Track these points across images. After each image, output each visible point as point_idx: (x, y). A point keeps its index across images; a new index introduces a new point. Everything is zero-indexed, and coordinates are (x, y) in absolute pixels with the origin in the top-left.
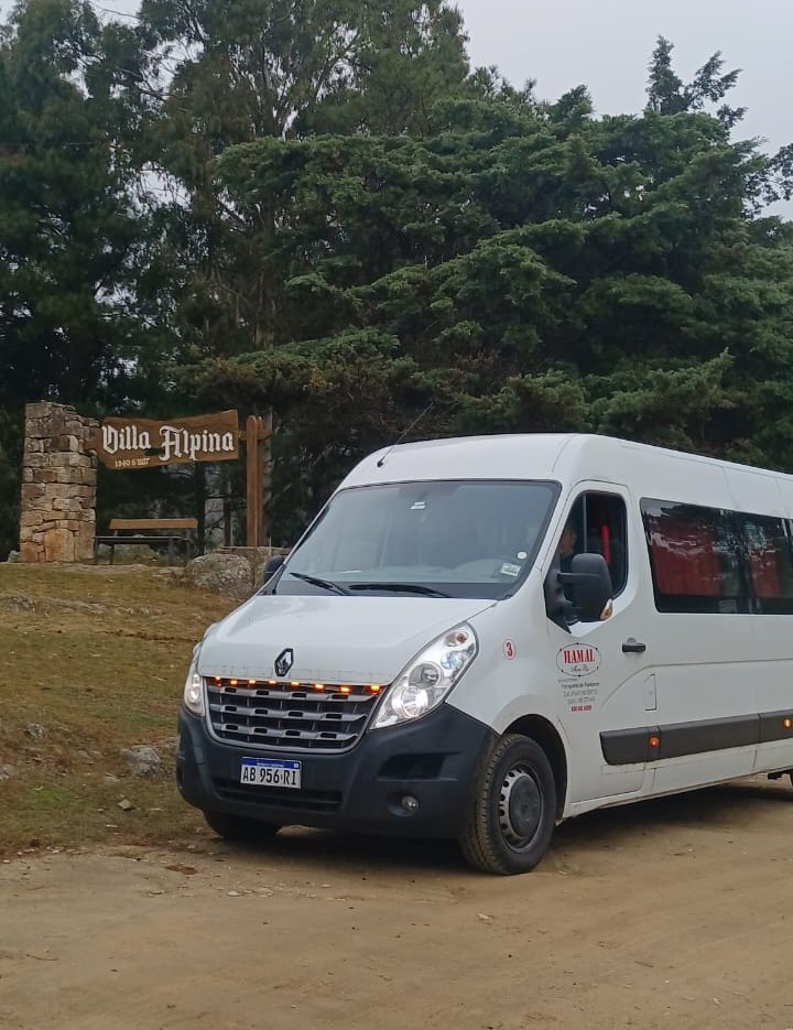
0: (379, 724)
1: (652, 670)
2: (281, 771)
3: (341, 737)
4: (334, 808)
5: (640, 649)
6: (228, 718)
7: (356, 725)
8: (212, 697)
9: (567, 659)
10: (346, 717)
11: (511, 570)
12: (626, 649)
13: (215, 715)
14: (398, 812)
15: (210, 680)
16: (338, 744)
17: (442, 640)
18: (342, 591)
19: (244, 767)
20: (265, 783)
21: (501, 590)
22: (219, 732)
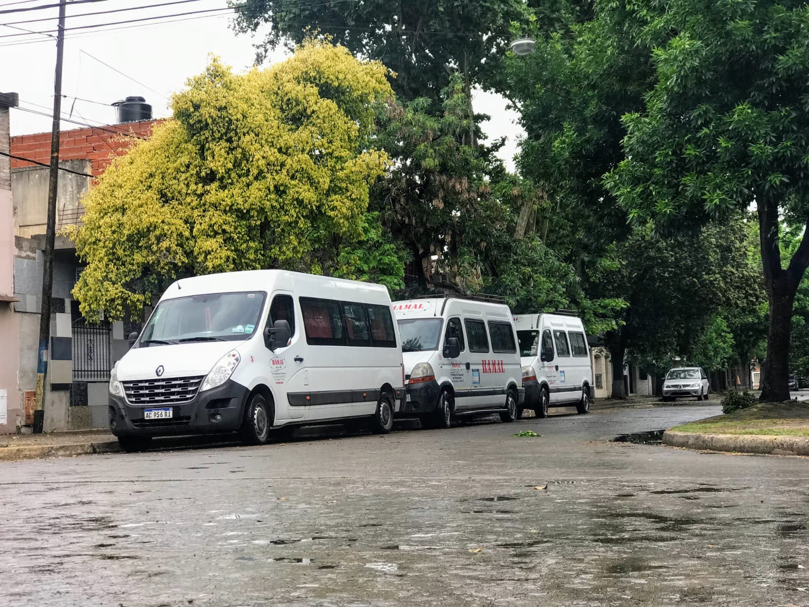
0: (204, 389)
1: (306, 369)
2: (163, 412)
3: (188, 396)
4: (187, 423)
5: (301, 360)
6: (134, 396)
7: (194, 391)
8: (126, 389)
9: (274, 364)
10: (190, 389)
11: (249, 329)
12: (296, 360)
13: (129, 396)
14: (214, 421)
15: (124, 382)
16: (187, 399)
17: (226, 356)
18: (174, 342)
19: (146, 413)
20: (156, 418)
21: (245, 337)
22: (132, 402)
